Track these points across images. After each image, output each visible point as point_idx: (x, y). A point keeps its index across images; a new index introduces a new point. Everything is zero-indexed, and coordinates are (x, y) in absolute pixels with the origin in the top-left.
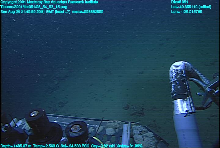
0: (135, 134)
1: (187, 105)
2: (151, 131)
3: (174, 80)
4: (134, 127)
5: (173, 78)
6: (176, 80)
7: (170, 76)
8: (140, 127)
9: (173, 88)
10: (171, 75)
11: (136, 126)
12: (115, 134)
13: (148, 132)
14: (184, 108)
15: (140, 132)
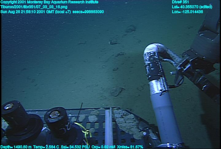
0: (117, 118)
1: (161, 84)
2: (132, 113)
3: (148, 63)
4: (116, 112)
5: (147, 61)
6: (149, 62)
7: (144, 60)
8: (121, 111)
9: (147, 70)
10: (145, 58)
11: (117, 111)
12: (98, 120)
13: (129, 115)
14: (159, 88)
15: (122, 115)
